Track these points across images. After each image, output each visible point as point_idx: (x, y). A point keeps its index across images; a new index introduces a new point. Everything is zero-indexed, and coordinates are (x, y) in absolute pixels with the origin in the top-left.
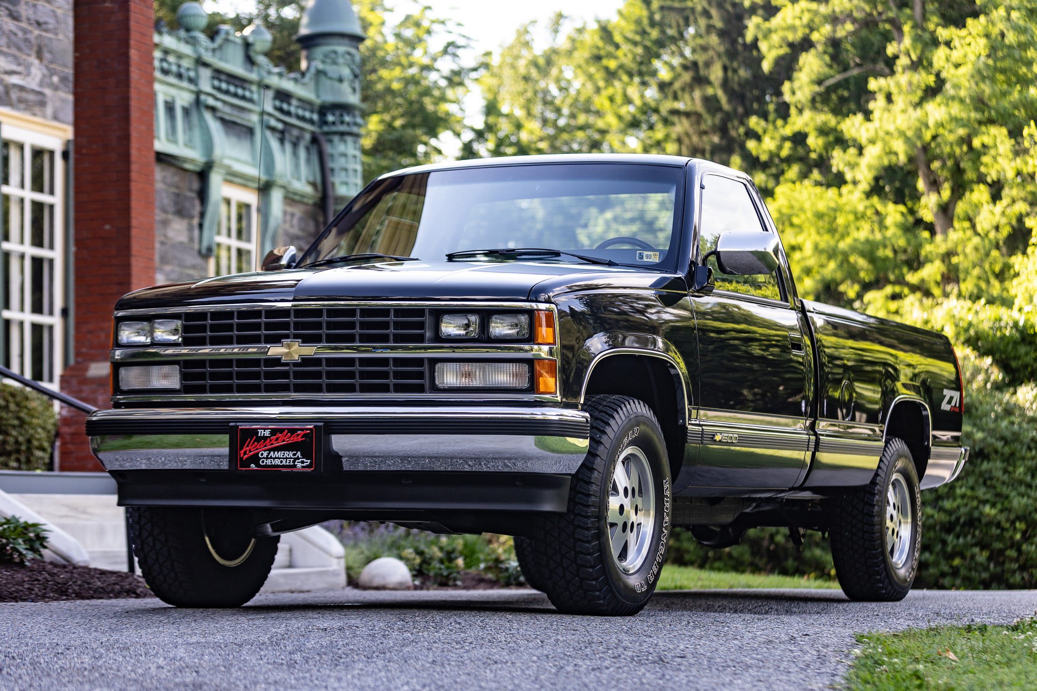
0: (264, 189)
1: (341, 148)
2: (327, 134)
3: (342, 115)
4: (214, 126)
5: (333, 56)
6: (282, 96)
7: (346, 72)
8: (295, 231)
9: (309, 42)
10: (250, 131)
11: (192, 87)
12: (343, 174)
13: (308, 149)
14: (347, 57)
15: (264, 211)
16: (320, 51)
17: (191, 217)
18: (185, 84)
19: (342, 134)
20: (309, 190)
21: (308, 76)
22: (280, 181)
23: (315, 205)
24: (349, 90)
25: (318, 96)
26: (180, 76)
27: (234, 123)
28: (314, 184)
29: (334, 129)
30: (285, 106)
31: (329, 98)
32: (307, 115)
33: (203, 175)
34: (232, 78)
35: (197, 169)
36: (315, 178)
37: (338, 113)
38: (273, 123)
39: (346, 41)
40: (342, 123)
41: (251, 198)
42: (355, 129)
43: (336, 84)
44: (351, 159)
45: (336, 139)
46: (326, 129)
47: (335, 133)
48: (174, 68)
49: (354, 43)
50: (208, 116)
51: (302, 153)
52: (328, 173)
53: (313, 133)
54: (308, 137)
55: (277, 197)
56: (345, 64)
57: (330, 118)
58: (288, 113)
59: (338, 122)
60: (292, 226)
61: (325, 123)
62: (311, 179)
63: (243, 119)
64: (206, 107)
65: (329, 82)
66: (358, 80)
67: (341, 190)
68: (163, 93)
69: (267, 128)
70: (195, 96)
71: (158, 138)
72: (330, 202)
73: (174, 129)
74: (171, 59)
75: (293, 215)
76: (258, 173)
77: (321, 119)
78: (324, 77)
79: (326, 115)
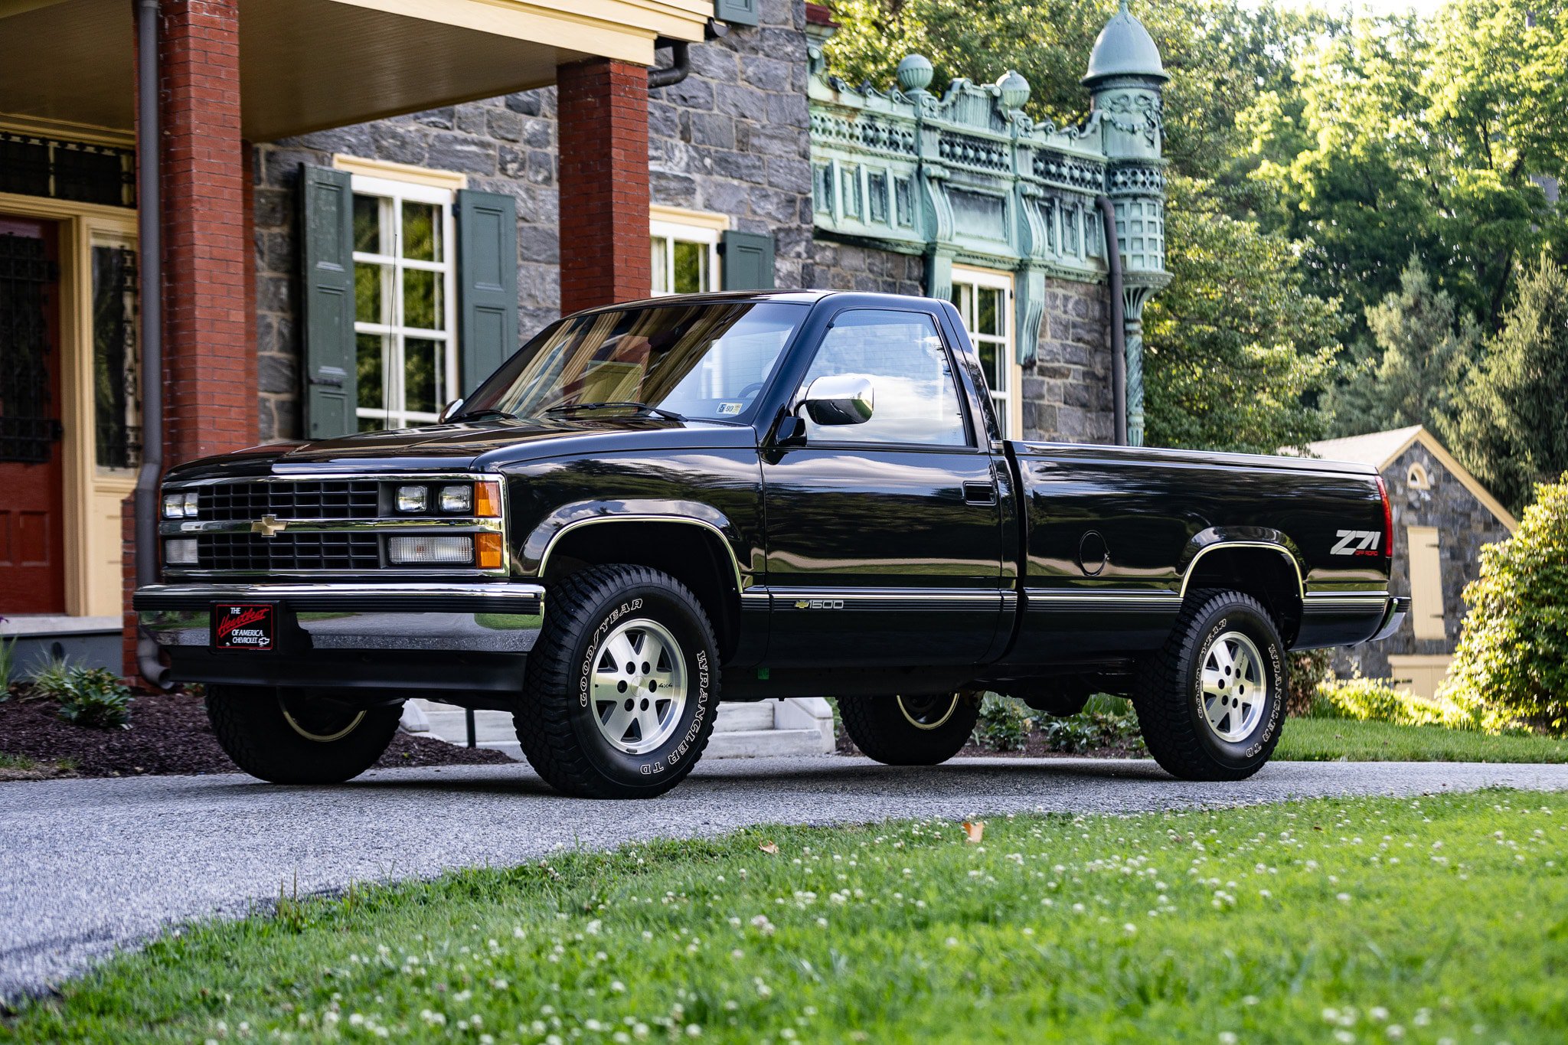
0: (1020, 270)
1: (1135, 213)
2: (1116, 197)
3: (1134, 174)
4: (939, 199)
5: (1123, 101)
6: (1049, 156)
7: (1140, 120)
8: (1072, 317)
9: (1098, 85)
10: (1002, 202)
11: (912, 156)
12: (1137, 245)
13: (1091, 217)
14: (1141, 101)
15: (1020, 297)
16: (1106, 98)
18: (902, 153)
19: (1135, 197)
20: (1091, 267)
21: (1089, 127)
22: (1036, 259)
23: (1100, 282)
24: (1145, 142)
25: (1105, 154)
26: (894, 144)
27: (975, 193)
28: (1099, 260)
29: (1125, 191)
30: (1053, 168)
31: (1118, 154)
32: (1088, 176)
33: (926, 258)
34: (972, 140)
35: (920, 252)
36: (1101, 253)
37: (1129, 172)
38: (1031, 189)
39: (1141, 83)
40: (1135, 183)
41: (1004, 282)
42: (1154, 190)
43: (1128, 136)
44: (1145, 224)
45: (1127, 202)
46: (1115, 191)
47: (1127, 196)
48: (885, 136)
49: (1152, 85)
50: (933, 190)
51: (1080, 223)
52: (1116, 242)
53: (1097, 196)
54: (1090, 203)
55: (1036, 279)
56: (1138, 111)
57: (1120, 178)
58: (1060, 176)
59: (1129, 183)
60: (1065, 312)
61: (1115, 184)
62: (1093, 254)
63: (989, 188)
64: (931, 179)
65: (1118, 134)
66: (1157, 130)
67: (1134, 265)
68: (868, 165)
69: (1024, 196)
70: (915, 166)
71: (860, 219)
72: (1119, 280)
73: (884, 207)
74: (880, 124)
75: (1066, 298)
76: (1011, 252)
77: (1108, 180)
78: (1111, 128)
79: (1115, 174)
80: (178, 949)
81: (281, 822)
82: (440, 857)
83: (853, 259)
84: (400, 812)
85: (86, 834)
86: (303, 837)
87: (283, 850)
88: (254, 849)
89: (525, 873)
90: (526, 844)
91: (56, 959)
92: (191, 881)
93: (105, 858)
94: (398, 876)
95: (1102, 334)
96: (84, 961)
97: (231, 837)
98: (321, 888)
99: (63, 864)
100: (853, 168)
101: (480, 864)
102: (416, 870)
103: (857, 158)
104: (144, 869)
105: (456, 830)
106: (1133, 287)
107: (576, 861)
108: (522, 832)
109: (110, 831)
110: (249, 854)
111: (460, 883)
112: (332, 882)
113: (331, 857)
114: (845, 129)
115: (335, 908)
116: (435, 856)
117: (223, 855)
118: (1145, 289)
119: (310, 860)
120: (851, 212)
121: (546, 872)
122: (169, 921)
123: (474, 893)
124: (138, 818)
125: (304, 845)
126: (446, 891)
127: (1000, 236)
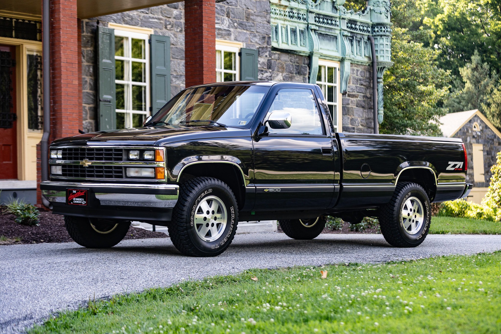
0: (342, 61)
1: (381, 41)
2: (375, 36)
3: (381, 28)
4: (314, 36)
5: (377, 3)
6: (352, 22)
7: (383, 10)
8: (359, 77)
10: (336, 37)
11: (305, 22)
12: (382, 52)
13: (366, 43)
14: (384, 3)
15: (342, 70)
16: (372, 2)
17: (305, 75)
18: (302, 21)
19: (381, 36)
20: (366, 60)
21: (366, 12)
22: (347, 57)
23: (369, 65)
24: (385, 17)
25: (371, 21)
26: (299, 18)
27: (327, 34)
28: (369, 57)
29: (378, 34)
30: (353, 26)
31: (375, 21)
32: (365, 28)
33: (310, 57)
34: (326, 17)
35: (308, 55)
36: (370, 55)
37: (379, 27)
38: (346, 33)
40: (381, 31)
41: (336, 65)
42: (388, 34)
43: (379, 15)
44: (385, 45)
45: (379, 38)
46: (374, 34)
47: (378, 35)
48: (296, 15)
50: (312, 34)
51: (363, 45)
52: (375, 51)
53: (368, 36)
54: (366, 38)
55: (347, 64)
56: (383, 6)
57: (376, 29)
58: (356, 29)
59: (379, 31)
60: (357, 75)
61: (374, 31)
62: (367, 55)
63: (331, 33)
64: (312, 30)
65: (376, 14)
66: (389, 13)
67: (381, 59)
68: (290, 25)
69: (343, 36)
70: (306, 25)
71: (287, 44)
72: (375, 64)
73: (296, 40)
74: (294, 11)
75: (357, 71)
76: (339, 55)
77: (372, 30)
78: (373, 12)
79: (374, 28)
80: (55, 324)
81: (90, 267)
82: (143, 283)
83: (285, 58)
84: (130, 263)
85: (24, 272)
86: (97, 274)
87: (90, 280)
88: (80, 279)
89: (172, 290)
90: (172, 277)
91: (14, 328)
92: (59, 293)
93: (30, 283)
94: (129, 291)
95: (370, 83)
96: (24, 328)
97: (73, 273)
98: (103, 296)
99: (17, 285)
100: (285, 26)
101: (156, 286)
102: (135, 288)
103: (286, 23)
104: (44, 288)
105: (148, 271)
106: (380, 67)
107: (189, 285)
108: (171, 272)
109: (32, 270)
110: (79, 281)
111: (150, 294)
112: (107, 294)
113: (106, 283)
114: (282, 13)
115: (107, 304)
116: (141, 282)
117: (70, 281)
118: (384, 67)
119: (99, 284)
120: (284, 41)
121: (178, 289)
122: (52, 311)
123: (154, 297)
124: (42, 265)
125: (97, 278)
126: (145, 297)
127: (335, 49)
